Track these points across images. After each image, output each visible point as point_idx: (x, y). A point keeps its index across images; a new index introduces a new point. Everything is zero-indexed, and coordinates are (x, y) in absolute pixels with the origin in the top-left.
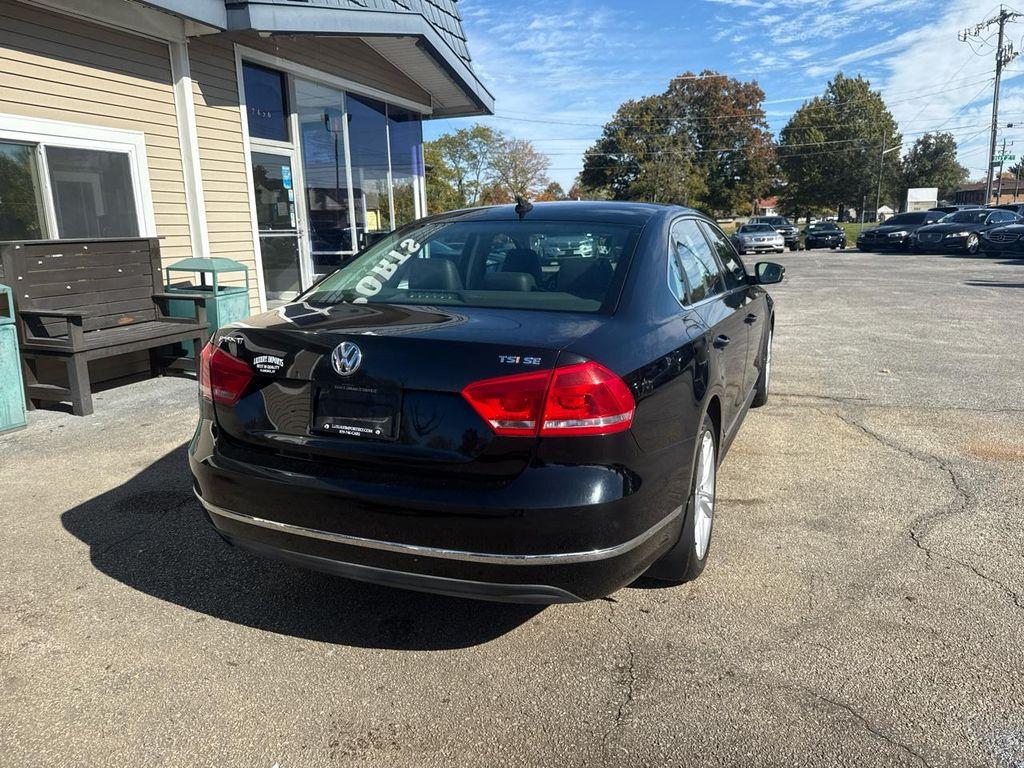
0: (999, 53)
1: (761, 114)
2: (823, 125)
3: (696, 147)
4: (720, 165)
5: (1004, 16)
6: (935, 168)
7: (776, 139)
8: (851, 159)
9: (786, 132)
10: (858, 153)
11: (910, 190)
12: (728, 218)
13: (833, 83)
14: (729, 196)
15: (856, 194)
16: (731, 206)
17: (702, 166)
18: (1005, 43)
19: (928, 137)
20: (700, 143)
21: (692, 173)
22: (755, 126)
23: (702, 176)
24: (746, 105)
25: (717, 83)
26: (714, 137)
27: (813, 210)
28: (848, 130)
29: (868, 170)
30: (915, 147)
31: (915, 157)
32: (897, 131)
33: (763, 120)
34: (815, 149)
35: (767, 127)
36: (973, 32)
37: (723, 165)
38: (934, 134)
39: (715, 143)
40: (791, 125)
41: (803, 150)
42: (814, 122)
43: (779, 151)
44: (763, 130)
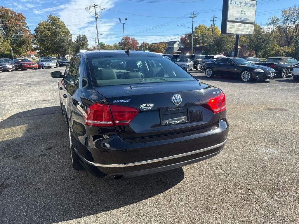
0: (96, 15)
1: (25, 24)
2: (49, 29)
3: (3, 33)
4: (14, 40)
5: (95, 6)
6: (84, 44)
7: (33, 32)
8: (59, 40)
9: (36, 30)
10: (61, 39)
11: (80, 50)
12: (21, 57)
13: (49, 17)
14: (19, 50)
15: (63, 51)
16: (21, 54)
17: (7, 39)
18: (96, 13)
19: (80, 36)
20: (5, 31)
21: (4, 42)
22: (24, 27)
23: (8, 43)
24: (19, 20)
25: (7, 11)
26: (10, 30)
27: (49, 55)
28: (56, 32)
29: (65, 44)
30: (77, 38)
31: (78, 41)
32: (70, 33)
33: (27, 26)
34: (47, 36)
35: (28, 28)
36: (89, 8)
37: (15, 40)
38: (81, 35)
39: (11, 32)
40: (37, 28)
41: (43, 37)
42: (45, 28)
43: (35, 36)
44: (27, 29)
